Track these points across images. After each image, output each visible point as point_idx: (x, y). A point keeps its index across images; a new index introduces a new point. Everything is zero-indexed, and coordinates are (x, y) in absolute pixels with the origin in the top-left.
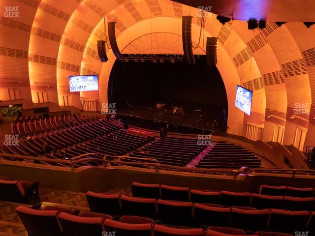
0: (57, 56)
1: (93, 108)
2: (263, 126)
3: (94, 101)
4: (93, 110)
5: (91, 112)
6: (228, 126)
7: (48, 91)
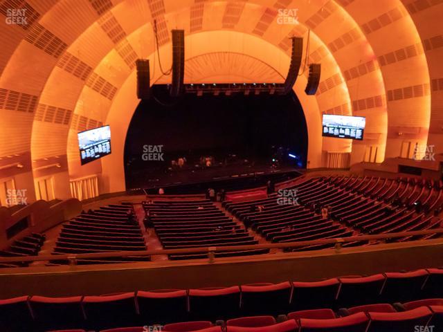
0: (43, 89)
1: (93, 192)
2: (349, 150)
3: (94, 178)
4: (92, 195)
5: (90, 200)
6: (308, 160)
7: (17, 176)
